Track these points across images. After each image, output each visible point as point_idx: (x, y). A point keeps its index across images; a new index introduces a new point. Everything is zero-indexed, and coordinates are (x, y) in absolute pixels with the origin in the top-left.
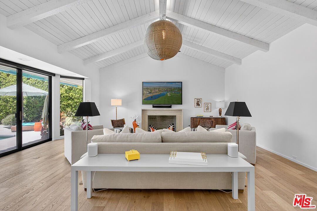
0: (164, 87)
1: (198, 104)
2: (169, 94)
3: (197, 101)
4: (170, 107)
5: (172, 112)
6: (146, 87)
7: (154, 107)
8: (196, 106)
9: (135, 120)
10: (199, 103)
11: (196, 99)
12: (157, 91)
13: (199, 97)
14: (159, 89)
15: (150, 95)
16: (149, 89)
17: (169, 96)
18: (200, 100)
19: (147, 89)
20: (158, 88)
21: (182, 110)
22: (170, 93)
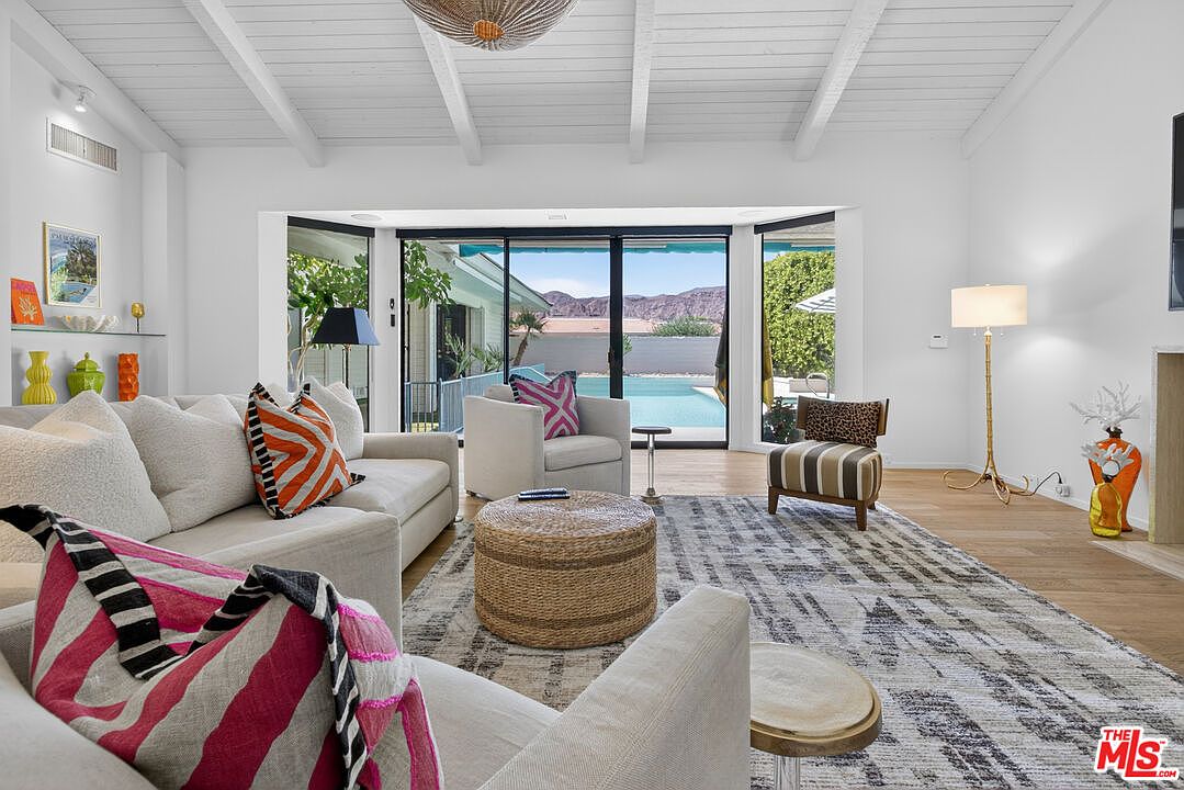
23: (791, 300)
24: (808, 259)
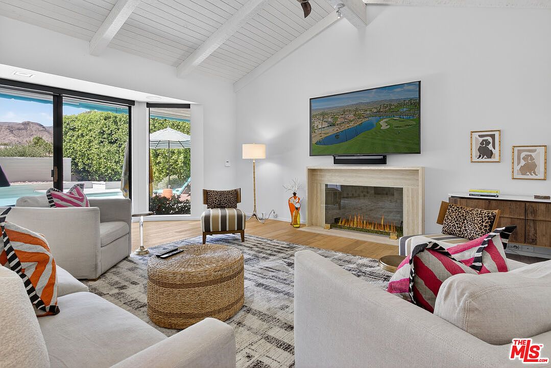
0: (369, 103)
1: (485, 152)
2: (383, 124)
3: (481, 139)
4: (383, 161)
5: (388, 178)
6: (321, 111)
7: (336, 162)
8: (475, 159)
9: (295, 194)
10: (490, 147)
11: (476, 135)
12: (351, 116)
13: (487, 125)
14: (356, 110)
15: (332, 131)
16: (327, 114)
17: (384, 131)
18: (493, 136)
19: (323, 115)
20: (354, 108)
21: (420, 172)
22: (385, 120)
23: (104, 138)
24: (116, 117)
